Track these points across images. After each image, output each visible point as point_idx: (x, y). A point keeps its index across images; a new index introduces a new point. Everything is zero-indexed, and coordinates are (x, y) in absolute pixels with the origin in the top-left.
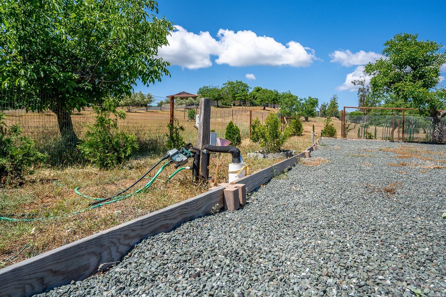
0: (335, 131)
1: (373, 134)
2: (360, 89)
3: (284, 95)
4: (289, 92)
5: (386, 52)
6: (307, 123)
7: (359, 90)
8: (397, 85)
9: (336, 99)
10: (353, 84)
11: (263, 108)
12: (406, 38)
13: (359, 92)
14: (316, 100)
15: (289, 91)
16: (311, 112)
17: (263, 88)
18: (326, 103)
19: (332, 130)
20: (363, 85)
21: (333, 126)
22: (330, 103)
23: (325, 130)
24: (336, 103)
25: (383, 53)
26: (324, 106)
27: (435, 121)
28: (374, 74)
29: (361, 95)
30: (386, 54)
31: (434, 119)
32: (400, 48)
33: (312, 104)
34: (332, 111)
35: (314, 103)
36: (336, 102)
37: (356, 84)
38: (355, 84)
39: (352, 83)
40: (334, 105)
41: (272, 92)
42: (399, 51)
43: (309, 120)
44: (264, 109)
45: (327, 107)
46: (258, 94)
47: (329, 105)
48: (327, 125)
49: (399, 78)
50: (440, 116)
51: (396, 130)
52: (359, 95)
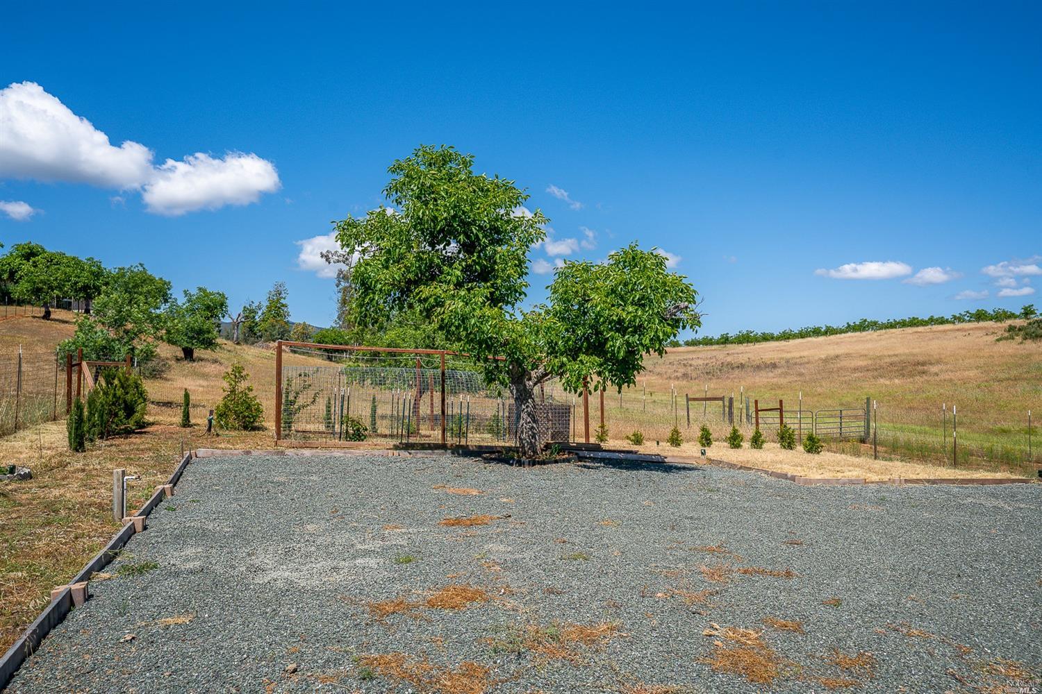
0: (258, 410)
1: (367, 423)
2: (341, 272)
3: (123, 276)
4: (141, 269)
5: (396, 190)
6: (188, 365)
7: (339, 275)
8: (426, 291)
9: (283, 295)
10: (324, 259)
11: (42, 315)
12: (445, 159)
13: (339, 281)
14: (218, 298)
15: (141, 265)
16: (200, 332)
17: (51, 249)
18: (256, 304)
19: (249, 408)
20: (347, 265)
21: (251, 395)
22: (265, 304)
23: (226, 406)
24: (283, 305)
25: (385, 192)
26: (250, 313)
27: (521, 395)
28: (364, 252)
29: (345, 289)
30: (395, 197)
31: (517, 390)
32: (432, 186)
33: (208, 308)
34: (274, 326)
35: (214, 307)
36: (282, 301)
37: (332, 261)
38: (328, 260)
39: (322, 256)
40: (277, 308)
41: (78, 263)
42: (429, 195)
43: (195, 355)
44: (47, 316)
45: (260, 314)
46: (27, 266)
47: (264, 309)
48: (233, 391)
49: (430, 274)
50: (531, 383)
51: (426, 397)
52: (341, 287)
